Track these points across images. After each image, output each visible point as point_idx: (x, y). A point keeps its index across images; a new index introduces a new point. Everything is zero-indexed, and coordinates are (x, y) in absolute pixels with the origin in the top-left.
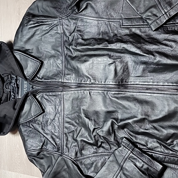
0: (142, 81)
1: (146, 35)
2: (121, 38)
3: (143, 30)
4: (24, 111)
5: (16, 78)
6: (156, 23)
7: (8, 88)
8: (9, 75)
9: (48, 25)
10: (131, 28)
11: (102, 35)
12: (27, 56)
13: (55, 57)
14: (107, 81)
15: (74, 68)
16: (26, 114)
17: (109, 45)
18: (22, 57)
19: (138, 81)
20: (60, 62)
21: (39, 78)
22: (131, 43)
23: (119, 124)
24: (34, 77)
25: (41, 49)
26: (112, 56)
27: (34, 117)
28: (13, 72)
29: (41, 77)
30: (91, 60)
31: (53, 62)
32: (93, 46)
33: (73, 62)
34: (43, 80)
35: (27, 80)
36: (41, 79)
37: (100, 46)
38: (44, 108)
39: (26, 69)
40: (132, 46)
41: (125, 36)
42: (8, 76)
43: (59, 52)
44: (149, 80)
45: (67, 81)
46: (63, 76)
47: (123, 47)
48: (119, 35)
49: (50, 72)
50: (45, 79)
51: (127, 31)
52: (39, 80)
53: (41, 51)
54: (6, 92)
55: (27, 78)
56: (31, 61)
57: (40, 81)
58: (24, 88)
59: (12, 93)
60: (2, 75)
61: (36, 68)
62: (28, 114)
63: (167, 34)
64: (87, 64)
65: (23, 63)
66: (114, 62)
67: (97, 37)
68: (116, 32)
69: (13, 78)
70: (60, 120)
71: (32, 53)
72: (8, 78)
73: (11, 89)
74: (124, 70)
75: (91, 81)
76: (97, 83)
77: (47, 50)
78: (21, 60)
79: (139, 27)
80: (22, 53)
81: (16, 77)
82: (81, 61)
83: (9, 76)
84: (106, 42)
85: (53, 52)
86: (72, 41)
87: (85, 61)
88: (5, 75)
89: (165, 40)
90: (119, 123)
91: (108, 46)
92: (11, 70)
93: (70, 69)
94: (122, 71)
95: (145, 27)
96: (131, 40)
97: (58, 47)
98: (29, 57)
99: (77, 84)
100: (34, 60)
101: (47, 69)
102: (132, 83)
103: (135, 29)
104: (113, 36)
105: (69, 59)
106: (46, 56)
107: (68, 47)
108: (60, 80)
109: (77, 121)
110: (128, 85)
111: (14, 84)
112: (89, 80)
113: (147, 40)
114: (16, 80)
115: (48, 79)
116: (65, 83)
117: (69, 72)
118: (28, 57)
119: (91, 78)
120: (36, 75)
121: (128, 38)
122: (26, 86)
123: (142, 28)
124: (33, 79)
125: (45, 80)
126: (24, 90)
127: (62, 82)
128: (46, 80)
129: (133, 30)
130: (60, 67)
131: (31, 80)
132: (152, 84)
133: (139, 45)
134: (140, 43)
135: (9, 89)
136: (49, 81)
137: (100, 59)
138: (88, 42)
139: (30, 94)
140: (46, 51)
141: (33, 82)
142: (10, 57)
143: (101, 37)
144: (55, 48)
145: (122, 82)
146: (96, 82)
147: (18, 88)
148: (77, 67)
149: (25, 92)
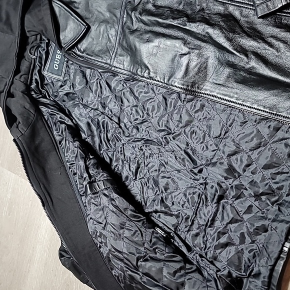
0: (222, 92)
1: (247, 22)
2: (209, 17)
3: (245, 11)
5: (47, 41)
6: (265, 6)
7: (33, 54)
8: (38, 34)
10: (227, 5)
11: (184, 5)
12: (69, 12)
13: (108, 23)
14: (172, 79)
15: (131, 49)
17: (188, 24)
18: (62, 12)
19: (217, 91)
20: (114, 33)
21: (79, 50)
22: (221, 28)
24: (73, 47)
25: (92, 5)
26: (189, 43)
28: (44, 32)
29: (82, 50)
30: (157, 42)
31: (104, 31)
32: (165, 19)
33: (132, 38)
34: (84, 55)
35: (61, 49)
36: (83, 53)
37: (175, 23)
39: (63, 31)
40: (220, 34)
41: (215, 14)
42: (36, 35)
43: (116, 17)
44: (232, 94)
45: (118, 65)
46: (114, 54)
47: (207, 33)
48: (208, 12)
49: (98, 45)
50: (87, 54)
51: (221, 9)
52: (79, 53)
53: (91, 8)
54: (29, 59)
55: (63, 45)
56: (74, 22)
57: (79, 56)
58: (56, 60)
59: (37, 63)
60: (28, 31)
61: (78, 34)
63: (278, 27)
64: (151, 45)
65: (61, 21)
66: (189, 53)
67: (176, 6)
68: (204, 5)
69: (44, 40)
71: (77, 8)
72: (36, 39)
74: (199, 69)
75: (149, 74)
76: (158, 79)
77: (99, 9)
78: (60, 15)
79: (241, 6)
80: (63, 5)
82: (142, 39)
83: (39, 37)
84: (185, 19)
85: (108, 15)
86: (139, 4)
87: (148, 41)
88: (32, 32)
89: (272, 37)
91: (186, 25)
92: (41, 28)
93: (126, 48)
94: (196, 69)
95: (249, 8)
96: (222, 24)
97: (116, 9)
98: (72, 15)
99: (130, 73)
100: (78, 20)
101: (93, 40)
102: (208, 92)
103: (233, 7)
104: (198, 11)
105: (127, 31)
106: (96, 19)
107: (130, 13)
108: (109, 61)
110: (201, 95)
111: (44, 50)
112: (147, 71)
113: (247, 30)
114: (48, 45)
115: (92, 56)
116: (115, 67)
117: (123, 52)
118: (71, 14)
119: (151, 70)
120: (76, 45)
121: (217, 19)
122: (58, 58)
123: (244, 9)
124: (70, 49)
125: (87, 56)
126: (55, 62)
127: (110, 65)
128: (89, 57)
129: (231, 9)
130: (112, 41)
131: (67, 50)
132: (235, 101)
133: (231, 35)
134: (234, 32)
136: (93, 58)
137: (169, 42)
138: (160, 11)
140: (98, 11)
141: (69, 54)
142: (44, 8)
143: (181, 7)
144: (112, 10)
145: (192, 87)
146: (156, 76)
148: (135, 47)
149: (56, 67)
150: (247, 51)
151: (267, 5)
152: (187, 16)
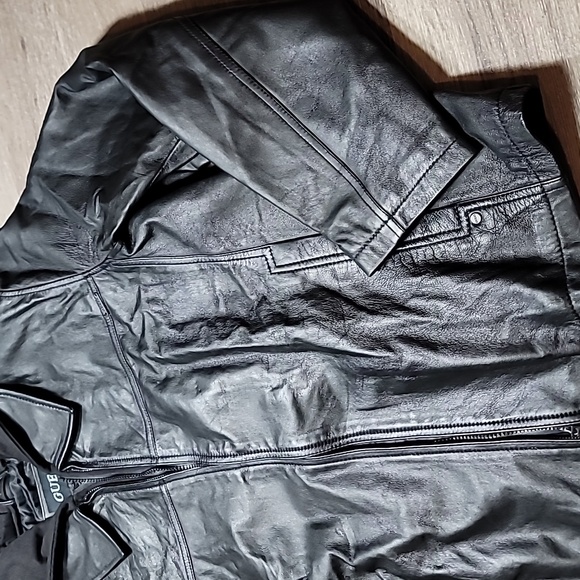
0: (384, 420)
1: (355, 287)
2: (283, 308)
3: (341, 269)
4: (71, 560)
5: (17, 462)
6: (370, 252)
7: (4, 498)
9: (57, 300)
10: (302, 272)
11: (226, 303)
12: (27, 399)
13: (108, 384)
14: (281, 438)
15: (176, 415)
16: (80, 567)
17: (253, 337)
18: (14, 404)
19: (374, 420)
20: (129, 398)
21: (83, 454)
22: (315, 321)
23: (356, 562)
24: (69, 454)
25: (61, 367)
26: (274, 365)
27: (105, 573)
29: (87, 450)
30: (216, 384)
31: (107, 402)
32: (206, 346)
33: (165, 397)
36: (91, 456)
37: (226, 344)
38: (126, 540)
39: (35, 436)
40: (322, 332)
41: (292, 299)
43: (117, 369)
44: (404, 416)
45: (166, 452)
46: (150, 436)
47: (296, 339)
48: (274, 299)
49: (111, 430)
50: (101, 455)
51: (292, 284)
52: (85, 459)
53: (61, 372)
55: (49, 460)
56: (45, 411)
57: (87, 465)
58: (51, 485)
59: (21, 510)
61: (64, 429)
62: (85, 564)
63: (415, 275)
64: (208, 395)
65: (21, 420)
66: (285, 381)
67: (211, 311)
68: (261, 289)
69: (10, 462)
70: (183, 568)
71: (38, 382)
73: (13, 499)
74: (320, 397)
75: (233, 446)
76: (254, 446)
77: (77, 368)
78: (13, 411)
79: (327, 265)
82: (185, 392)
84: (242, 329)
85: (97, 369)
86: (143, 334)
87: (200, 391)
89: (415, 296)
90: (354, 558)
91: (251, 341)
93: (165, 417)
94: (315, 401)
95: (342, 262)
96: (313, 311)
97: (108, 356)
98: (33, 401)
99: (197, 458)
100: (50, 406)
101: (98, 423)
102: (358, 429)
103: (314, 270)
104: (258, 306)
105: (151, 387)
106: (81, 386)
107: (137, 355)
108: (146, 452)
109: (232, 565)
110: (349, 440)
111: (19, 482)
112: (227, 443)
113: (362, 302)
114: (21, 467)
115: (110, 455)
116: (162, 457)
117: (164, 425)
118: (30, 400)
119: (234, 439)
120: (72, 447)
121: (299, 307)
122: (53, 480)
123: (336, 266)
125: (103, 458)
126: (53, 490)
127: (152, 458)
128: (106, 458)
129: (312, 275)
130: (133, 411)
131: (62, 467)
132: (416, 424)
133: (340, 324)
134: (342, 317)
135: (8, 500)
136: (114, 458)
137: (237, 377)
138: (189, 332)
139: (71, 507)
140: (77, 372)
141: (68, 472)
143: (222, 309)
144: (101, 360)
145: (326, 433)
146: (249, 445)
147: (33, 489)
148: (181, 410)
149: (59, 497)
150: (386, 340)
151: (372, 249)
152: (242, 322)
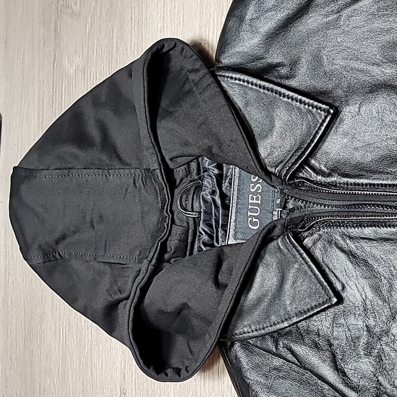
5: (216, 171)
7: (189, 208)
8: (191, 161)
16: (264, 305)
21: (319, 172)
27: (295, 320)
29: (325, 169)
35: (271, 180)
36: (329, 175)
38: (339, 287)
42: (188, 164)
50: (345, 175)
52: (319, 178)
53: (329, 68)
54: (181, 220)
55: (273, 170)
58: (250, 207)
59: (202, 226)
60: (171, 159)
62: (271, 304)
69: (206, 170)
71: (287, 78)
72: (189, 172)
73: (199, 212)
80: (251, 79)
81: (220, 167)
83: (194, 165)
88: (179, 160)
100: (301, 102)
111: (213, 193)
114: (220, 178)
115: (360, 176)
120: (307, 162)
122: (254, 202)
124: (293, 176)
125: (346, 180)
126: (249, 214)
128: (352, 181)
131: (290, 179)
135: (193, 211)
136: (365, 181)
142: (207, 94)
147: (226, 207)
149: (254, 224)
